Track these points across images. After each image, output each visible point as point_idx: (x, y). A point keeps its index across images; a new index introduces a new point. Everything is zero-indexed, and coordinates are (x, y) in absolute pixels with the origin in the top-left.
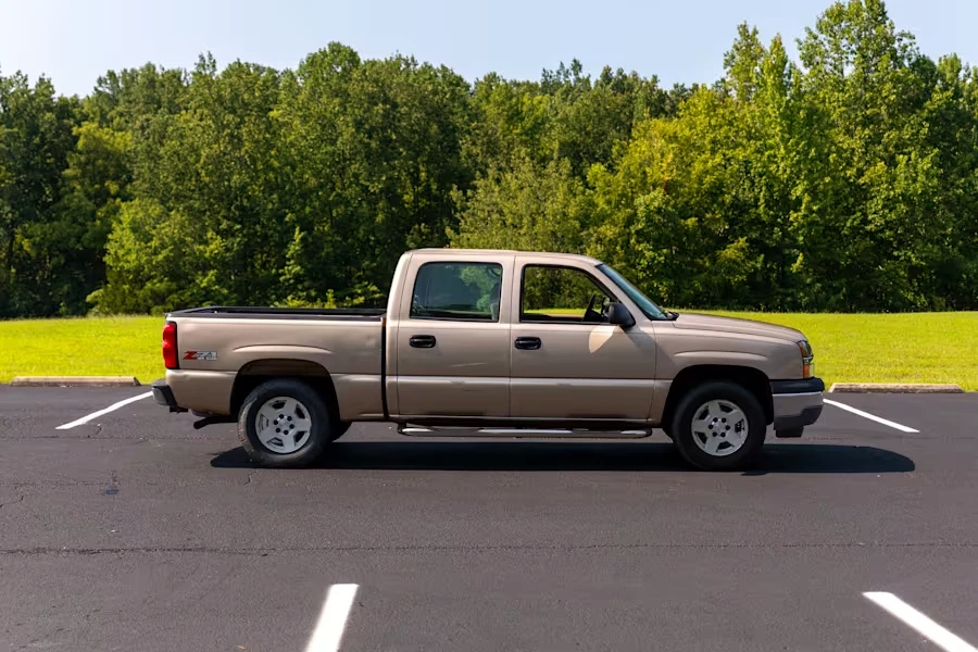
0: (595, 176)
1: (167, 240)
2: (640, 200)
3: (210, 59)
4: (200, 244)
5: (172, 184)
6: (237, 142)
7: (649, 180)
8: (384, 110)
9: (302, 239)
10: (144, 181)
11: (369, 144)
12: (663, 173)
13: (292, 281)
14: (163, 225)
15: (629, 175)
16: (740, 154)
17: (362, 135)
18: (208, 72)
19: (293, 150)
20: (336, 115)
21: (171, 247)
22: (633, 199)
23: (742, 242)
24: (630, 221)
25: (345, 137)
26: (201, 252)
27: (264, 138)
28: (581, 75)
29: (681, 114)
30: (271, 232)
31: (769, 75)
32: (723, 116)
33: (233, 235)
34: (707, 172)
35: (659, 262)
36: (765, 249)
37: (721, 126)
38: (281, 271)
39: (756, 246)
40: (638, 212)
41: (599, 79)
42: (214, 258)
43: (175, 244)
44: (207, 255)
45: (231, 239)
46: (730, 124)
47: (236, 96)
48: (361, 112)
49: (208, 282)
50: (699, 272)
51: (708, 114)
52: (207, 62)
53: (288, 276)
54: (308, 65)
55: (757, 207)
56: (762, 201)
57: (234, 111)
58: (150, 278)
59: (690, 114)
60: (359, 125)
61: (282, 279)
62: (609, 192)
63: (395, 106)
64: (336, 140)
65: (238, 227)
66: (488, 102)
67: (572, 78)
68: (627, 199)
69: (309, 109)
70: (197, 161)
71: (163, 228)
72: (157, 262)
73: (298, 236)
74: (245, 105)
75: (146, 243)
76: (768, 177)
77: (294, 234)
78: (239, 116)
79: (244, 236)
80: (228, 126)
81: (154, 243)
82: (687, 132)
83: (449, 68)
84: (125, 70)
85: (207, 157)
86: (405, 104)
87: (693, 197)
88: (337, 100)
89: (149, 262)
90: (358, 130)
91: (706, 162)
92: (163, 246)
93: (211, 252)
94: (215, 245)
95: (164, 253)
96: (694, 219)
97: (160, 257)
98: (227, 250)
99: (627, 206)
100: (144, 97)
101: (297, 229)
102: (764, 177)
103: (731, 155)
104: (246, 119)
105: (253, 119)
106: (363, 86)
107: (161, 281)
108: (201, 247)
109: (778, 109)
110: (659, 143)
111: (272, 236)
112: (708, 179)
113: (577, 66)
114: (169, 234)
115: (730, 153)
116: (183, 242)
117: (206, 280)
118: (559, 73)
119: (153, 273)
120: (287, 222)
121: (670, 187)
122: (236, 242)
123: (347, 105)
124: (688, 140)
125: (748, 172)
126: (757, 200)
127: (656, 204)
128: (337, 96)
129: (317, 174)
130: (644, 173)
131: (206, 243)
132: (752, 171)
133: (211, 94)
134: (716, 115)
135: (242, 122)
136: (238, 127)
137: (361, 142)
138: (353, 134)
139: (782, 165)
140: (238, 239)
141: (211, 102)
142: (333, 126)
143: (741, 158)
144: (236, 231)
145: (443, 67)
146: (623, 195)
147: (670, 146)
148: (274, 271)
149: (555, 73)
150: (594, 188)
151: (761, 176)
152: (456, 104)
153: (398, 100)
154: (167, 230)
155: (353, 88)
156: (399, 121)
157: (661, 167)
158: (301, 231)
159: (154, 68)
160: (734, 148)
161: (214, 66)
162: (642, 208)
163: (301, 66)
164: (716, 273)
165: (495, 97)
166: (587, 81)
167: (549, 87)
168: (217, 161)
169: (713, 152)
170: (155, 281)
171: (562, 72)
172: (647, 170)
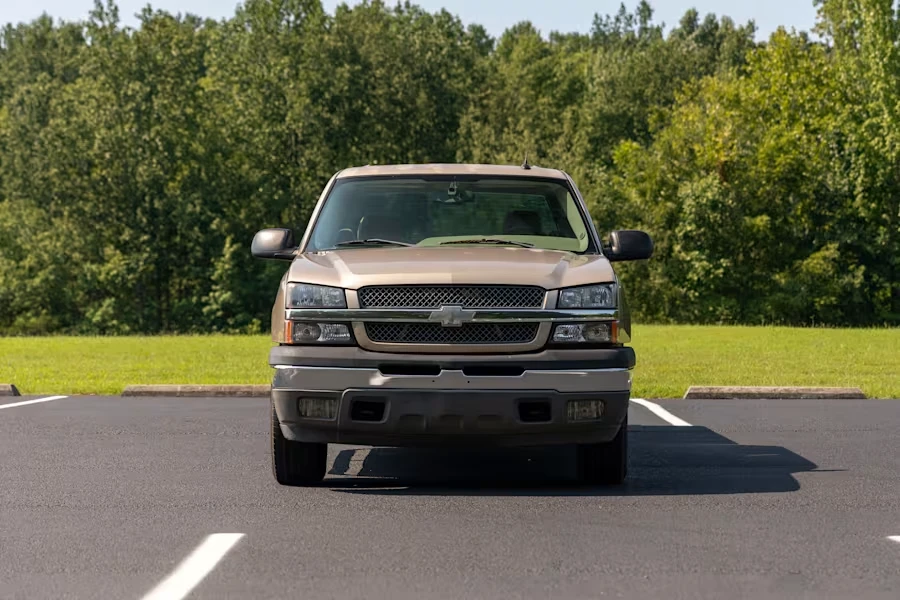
0: (624, 156)
1: (46, 257)
2: (685, 190)
3: (111, 4)
4: (93, 262)
5: (55, 179)
6: (144, 119)
7: (699, 162)
8: (352, 73)
9: (235, 255)
10: (15, 174)
11: (329, 120)
12: (718, 151)
13: (219, 313)
14: (40, 236)
15: (669, 154)
16: (831, 124)
17: (320, 108)
18: (107, 23)
19: (224, 130)
20: (286, 82)
21: (51, 267)
22: (676, 188)
23: (832, 250)
24: (672, 220)
25: (297, 111)
26: (93, 274)
27: (184, 114)
28: (649, 24)
29: (749, 68)
30: (191, 245)
31: (869, 10)
32: (808, 73)
33: (139, 250)
34: (780, 149)
35: (716, 277)
36: (864, 259)
37: (804, 86)
38: (204, 299)
39: (852, 253)
40: (684, 206)
41: (678, 26)
42: (112, 282)
43: (55, 261)
44: (102, 277)
45: (135, 255)
46: (818, 82)
47: (145, 57)
48: (319, 76)
49: (102, 316)
50: (771, 292)
51: (786, 69)
52: (106, 10)
53: (215, 307)
54: (248, 11)
55: (853, 198)
56: (859, 189)
57: (141, 77)
58: (22, 310)
59: (761, 69)
60: (316, 94)
61: (205, 310)
62: (643, 180)
63: (367, 67)
64: (285, 115)
65: (145, 237)
66: (508, 61)
67: (636, 28)
68: (667, 189)
69: (247, 73)
70: (90, 147)
71: (42, 240)
72: (35, 289)
73: (228, 249)
74: (158, 68)
75: (17, 262)
76: (869, 155)
77: (223, 245)
78: (149, 84)
79: (154, 250)
80: (132, 98)
81: (28, 262)
82: (756, 94)
83: (453, 14)
84: (9, 25)
85: (103, 140)
86: (382, 64)
87: (761, 185)
88: (286, 60)
89: (23, 287)
90: (314, 101)
91: (780, 136)
92: (41, 265)
93: (108, 274)
94: (115, 263)
95: (42, 275)
96: (765, 218)
97: (37, 281)
98: (130, 270)
99: (668, 198)
100: (29, 60)
101: (228, 240)
102: (862, 156)
103: (817, 126)
104: (159, 87)
105: (168, 87)
106: (322, 40)
107: (37, 314)
108: (94, 267)
109: (882, 59)
110: (714, 109)
111: (193, 250)
112: (781, 159)
113: (646, 11)
114: (49, 248)
115: (814, 123)
116: (68, 258)
117: (99, 313)
118: (618, 20)
119: (27, 304)
120: (214, 231)
121: (727, 171)
122: (142, 259)
123: (300, 66)
124: (755, 104)
125: (841, 149)
126: (852, 187)
127: (709, 195)
128: (287, 53)
129: (260, 164)
130: (692, 151)
131: (102, 261)
132: (847, 146)
133: (110, 54)
134: (798, 70)
135: (153, 92)
136: (148, 98)
137: (318, 116)
138: (306, 107)
139: (888, 139)
140: (145, 255)
141: (110, 64)
142: (281, 96)
143: (831, 128)
144: (144, 242)
145: (443, 11)
146: (663, 183)
147: (728, 113)
148: (194, 299)
149: (613, 20)
150: (621, 174)
151: (858, 153)
152: (456, 64)
153: (372, 59)
154: (47, 242)
155: (310, 44)
156: (374, 88)
157: (716, 143)
158: (233, 243)
159: (51, 22)
160: (822, 116)
161: (115, 15)
162: (689, 202)
163: (238, 13)
164: (795, 293)
165: (518, 53)
166: (659, 30)
167: (603, 39)
168: (118, 147)
169: (793, 120)
170: (29, 314)
171: (622, 18)
172: (696, 147)
